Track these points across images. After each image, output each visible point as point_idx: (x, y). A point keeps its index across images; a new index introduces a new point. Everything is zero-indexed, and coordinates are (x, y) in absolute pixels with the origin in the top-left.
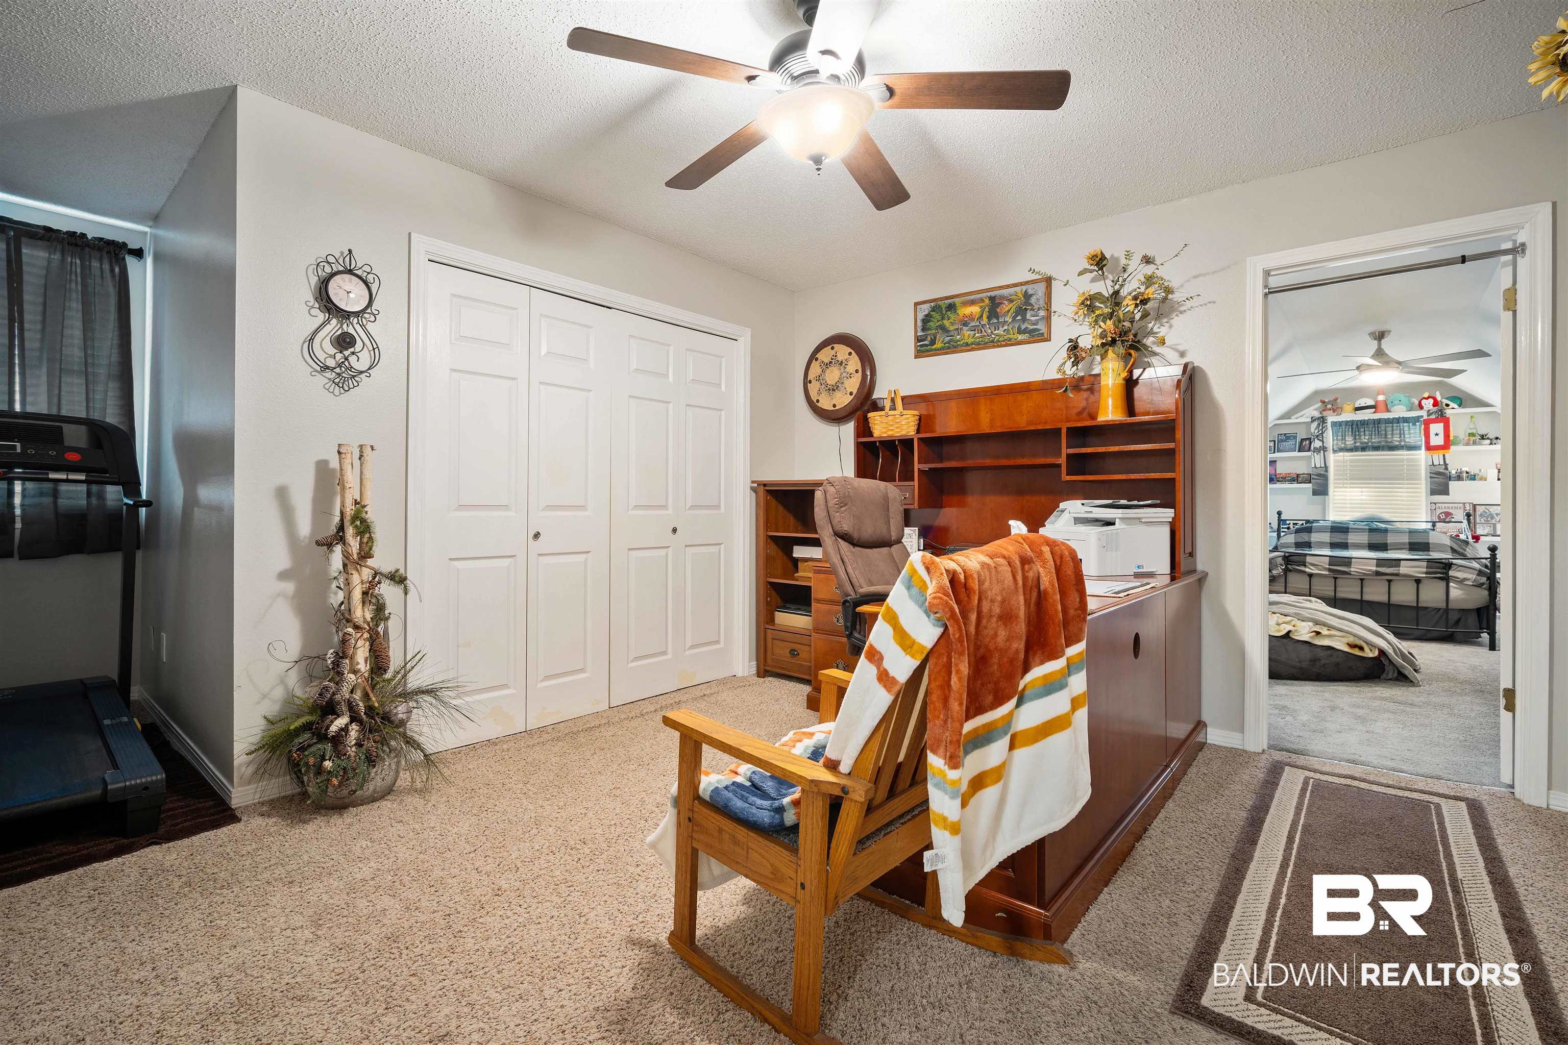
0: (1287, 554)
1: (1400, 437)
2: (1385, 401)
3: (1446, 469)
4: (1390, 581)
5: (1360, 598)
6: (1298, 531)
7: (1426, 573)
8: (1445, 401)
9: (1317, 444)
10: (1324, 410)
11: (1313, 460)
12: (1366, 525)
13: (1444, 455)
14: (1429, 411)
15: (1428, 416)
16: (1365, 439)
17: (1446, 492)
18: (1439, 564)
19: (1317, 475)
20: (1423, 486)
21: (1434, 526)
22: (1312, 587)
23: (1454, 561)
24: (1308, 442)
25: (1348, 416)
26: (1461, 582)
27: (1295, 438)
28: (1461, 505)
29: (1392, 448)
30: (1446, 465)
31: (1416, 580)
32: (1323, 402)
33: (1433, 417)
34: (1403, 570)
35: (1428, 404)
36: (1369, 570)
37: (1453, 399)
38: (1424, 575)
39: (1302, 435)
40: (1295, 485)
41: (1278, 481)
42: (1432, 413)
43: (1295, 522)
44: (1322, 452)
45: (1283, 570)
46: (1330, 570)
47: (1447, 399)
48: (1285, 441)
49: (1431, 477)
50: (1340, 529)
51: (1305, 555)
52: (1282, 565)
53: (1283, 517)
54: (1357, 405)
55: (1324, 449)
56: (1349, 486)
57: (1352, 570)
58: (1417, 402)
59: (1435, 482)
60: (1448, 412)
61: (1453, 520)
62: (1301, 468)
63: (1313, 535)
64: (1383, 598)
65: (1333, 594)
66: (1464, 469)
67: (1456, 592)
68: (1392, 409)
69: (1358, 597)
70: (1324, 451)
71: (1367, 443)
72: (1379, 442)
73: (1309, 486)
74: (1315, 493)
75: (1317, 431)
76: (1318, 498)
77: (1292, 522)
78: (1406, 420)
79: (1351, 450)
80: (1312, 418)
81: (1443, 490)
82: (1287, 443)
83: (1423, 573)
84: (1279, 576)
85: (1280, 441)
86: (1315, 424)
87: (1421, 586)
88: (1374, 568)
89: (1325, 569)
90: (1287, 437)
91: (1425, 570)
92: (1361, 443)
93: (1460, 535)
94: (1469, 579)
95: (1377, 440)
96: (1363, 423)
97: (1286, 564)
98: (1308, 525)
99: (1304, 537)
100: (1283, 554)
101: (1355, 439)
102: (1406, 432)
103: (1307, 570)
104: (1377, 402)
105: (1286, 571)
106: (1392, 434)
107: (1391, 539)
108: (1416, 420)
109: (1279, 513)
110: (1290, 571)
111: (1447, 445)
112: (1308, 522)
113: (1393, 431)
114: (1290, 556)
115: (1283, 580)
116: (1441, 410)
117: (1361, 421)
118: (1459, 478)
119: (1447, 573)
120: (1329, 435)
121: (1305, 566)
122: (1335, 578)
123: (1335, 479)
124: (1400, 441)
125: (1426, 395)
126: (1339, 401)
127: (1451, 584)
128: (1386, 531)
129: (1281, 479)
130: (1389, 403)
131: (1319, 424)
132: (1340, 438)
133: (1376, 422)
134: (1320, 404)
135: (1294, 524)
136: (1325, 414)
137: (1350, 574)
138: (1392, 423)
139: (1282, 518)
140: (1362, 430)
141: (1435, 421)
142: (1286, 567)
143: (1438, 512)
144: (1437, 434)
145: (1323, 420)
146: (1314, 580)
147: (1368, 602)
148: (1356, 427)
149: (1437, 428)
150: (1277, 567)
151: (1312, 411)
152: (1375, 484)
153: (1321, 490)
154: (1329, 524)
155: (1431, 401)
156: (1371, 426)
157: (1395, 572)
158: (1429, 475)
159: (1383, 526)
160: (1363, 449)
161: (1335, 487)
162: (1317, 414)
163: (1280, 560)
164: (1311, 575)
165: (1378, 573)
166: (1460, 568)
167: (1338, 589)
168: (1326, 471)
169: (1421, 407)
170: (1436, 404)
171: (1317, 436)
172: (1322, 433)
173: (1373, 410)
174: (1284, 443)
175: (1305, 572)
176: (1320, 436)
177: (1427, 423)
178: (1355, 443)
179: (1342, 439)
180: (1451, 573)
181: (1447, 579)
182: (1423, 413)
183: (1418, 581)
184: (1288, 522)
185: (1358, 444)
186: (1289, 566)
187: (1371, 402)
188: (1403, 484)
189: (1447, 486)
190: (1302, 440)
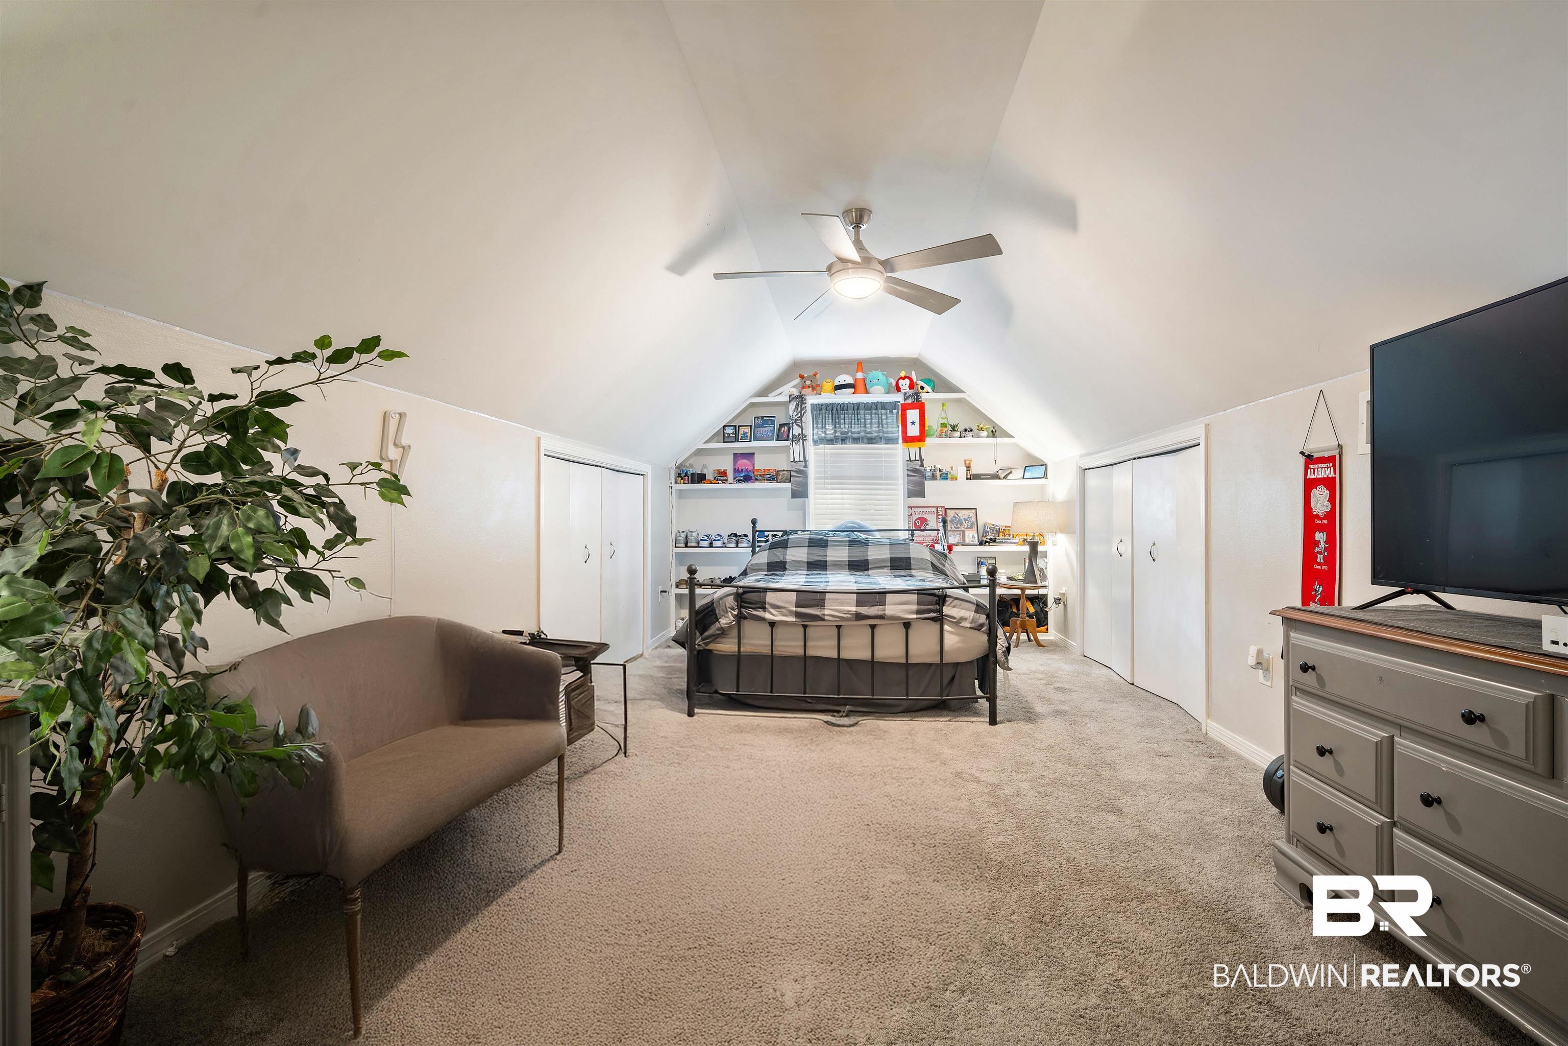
0: (741, 591)
1: (879, 427)
2: (864, 380)
3: (922, 465)
4: (873, 627)
5: (836, 656)
6: (773, 546)
7: (918, 612)
8: (921, 383)
9: (796, 430)
10: (803, 388)
11: (792, 451)
12: (847, 535)
13: (920, 448)
14: (905, 394)
15: (905, 399)
16: (845, 428)
17: (921, 493)
18: (932, 598)
19: (796, 472)
20: (900, 485)
21: (912, 535)
22: (775, 643)
23: (949, 592)
24: (786, 428)
25: (828, 398)
26: (957, 623)
27: (773, 422)
28: (934, 509)
29: (871, 440)
30: (922, 460)
31: (904, 623)
32: (802, 377)
33: (909, 401)
34: (890, 609)
35: (904, 384)
36: (848, 612)
37: (928, 381)
38: (915, 616)
39: (780, 419)
40: (774, 485)
41: (756, 479)
42: (908, 397)
43: (774, 533)
44: (801, 441)
45: (734, 616)
46: (798, 615)
47: (921, 380)
48: (763, 427)
49: (908, 475)
50: (818, 542)
51: (765, 590)
52: (733, 609)
53: (759, 527)
54: (837, 383)
55: (803, 437)
56: (830, 486)
57: (826, 612)
58: (894, 384)
59: (912, 481)
60: (924, 397)
61: (928, 527)
62: (780, 463)
63: (789, 551)
64: (865, 655)
65: (802, 652)
66: (938, 466)
67: (952, 640)
68: (871, 390)
69: (834, 655)
70: (803, 440)
71: (847, 433)
72: (859, 432)
73: (788, 485)
74: (795, 495)
75: (795, 414)
76: (798, 501)
77: (771, 533)
78: (884, 406)
79: (831, 441)
80: (790, 396)
81: (917, 491)
82: (764, 429)
83: (913, 613)
84: (730, 627)
85: (757, 426)
86: (792, 406)
87: (911, 632)
88: (854, 609)
89: (791, 612)
90: (765, 421)
91: (915, 607)
92: (842, 433)
93: (936, 545)
94: (966, 619)
95: (856, 430)
96: (843, 407)
97: (740, 607)
98: (785, 537)
99: (778, 555)
100: (734, 590)
101: (835, 427)
102: (884, 421)
103: (768, 616)
104: (856, 380)
105: (740, 618)
106: (871, 424)
107: (873, 554)
108: (894, 405)
109: (754, 522)
110: (745, 618)
111: (921, 438)
112: (785, 533)
113: (871, 419)
114: (744, 593)
115: (735, 632)
116: (916, 394)
117: (840, 405)
118: (933, 477)
119: (940, 611)
120: (808, 418)
121: (764, 608)
122: (805, 627)
123: (816, 478)
124: (878, 432)
125: (903, 374)
126: (818, 376)
127: (946, 627)
128: (866, 543)
129: (759, 477)
130: (867, 382)
131: (797, 405)
132: (820, 426)
133: (856, 408)
134: (798, 380)
135: (773, 536)
136: (804, 392)
137: (823, 620)
138: (870, 409)
139: (757, 529)
140: (842, 417)
141: (912, 406)
142: (740, 612)
143: (915, 517)
144: (913, 423)
145: (801, 399)
146: (778, 631)
147: (848, 661)
148: (835, 411)
149: (913, 415)
150: (727, 612)
151: (790, 388)
152: (855, 484)
153: (800, 493)
154: (807, 536)
155: (907, 381)
156: (851, 412)
157: (880, 613)
158: (906, 472)
159: (863, 536)
160: (843, 441)
161: (816, 489)
162: (795, 392)
163: (730, 601)
164: (772, 624)
165: (859, 617)
166: (956, 601)
167: (808, 644)
168: (806, 466)
169: (898, 389)
170: (912, 386)
171: (796, 420)
172: (801, 417)
173: (852, 390)
174: (761, 429)
175: (763, 619)
176: (799, 421)
177: (905, 408)
178: (835, 432)
179: (822, 428)
180: (947, 610)
181: (940, 619)
182: (899, 398)
183: (907, 625)
184: (766, 534)
185: (838, 434)
186: (743, 610)
187: (849, 380)
188: (882, 484)
189: (922, 486)
190: (781, 426)
